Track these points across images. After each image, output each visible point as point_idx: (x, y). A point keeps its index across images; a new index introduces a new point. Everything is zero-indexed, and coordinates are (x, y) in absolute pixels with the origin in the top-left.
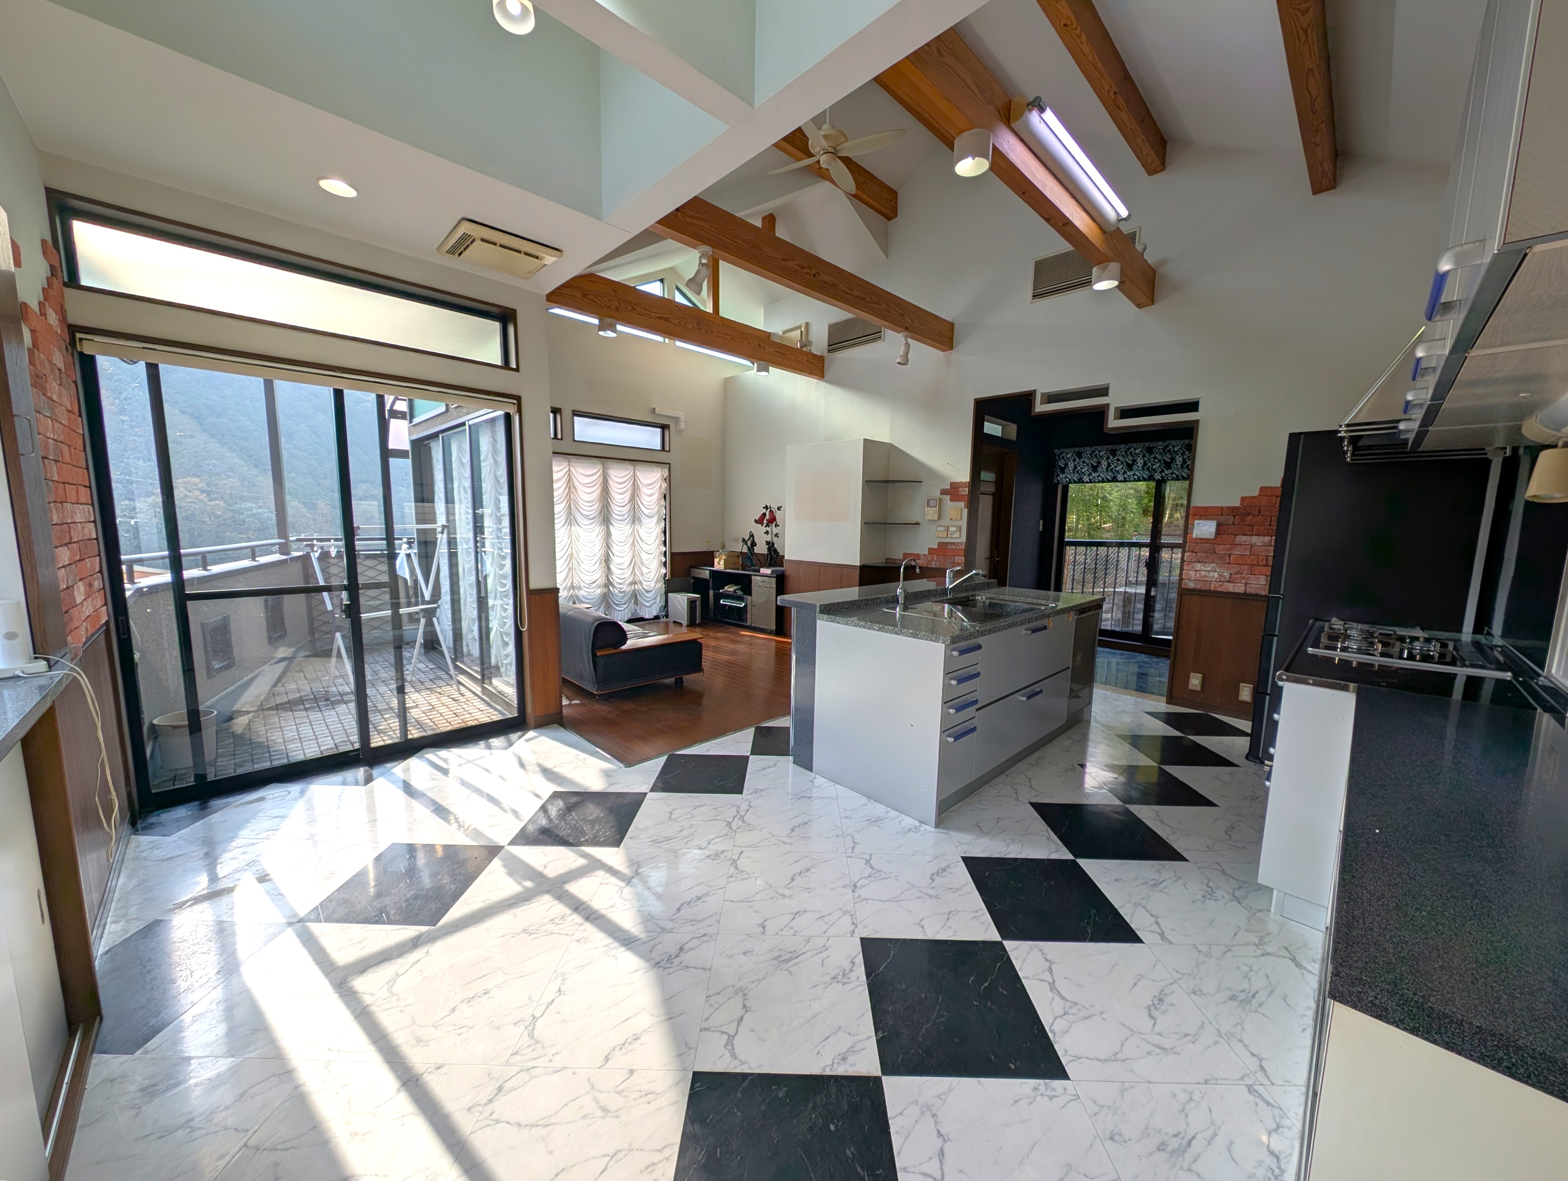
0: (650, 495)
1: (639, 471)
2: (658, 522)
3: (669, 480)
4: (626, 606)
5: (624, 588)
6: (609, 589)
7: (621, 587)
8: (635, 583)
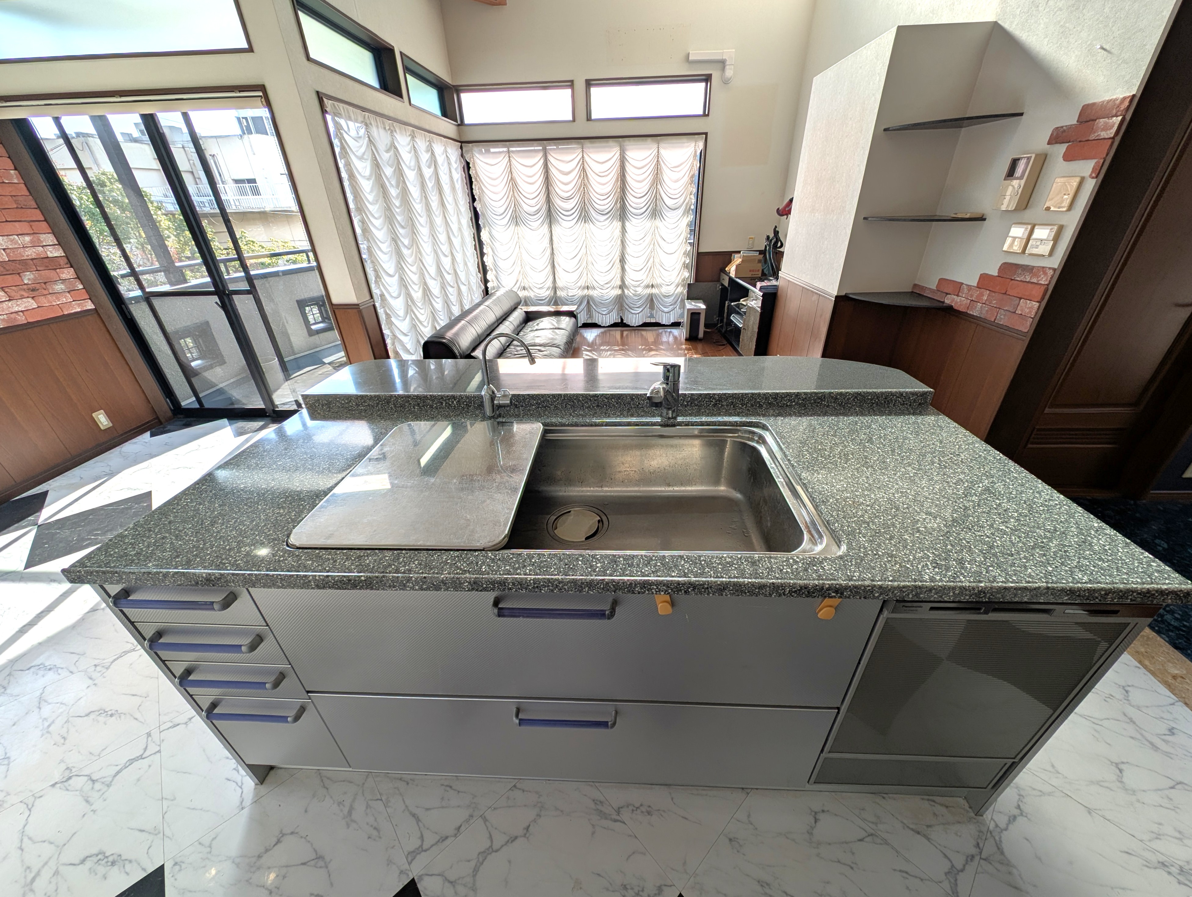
1: (664, 148)
3: (703, 156)
4: (641, 309)
5: (639, 290)
6: (623, 291)
7: (637, 289)
8: (652, 286)
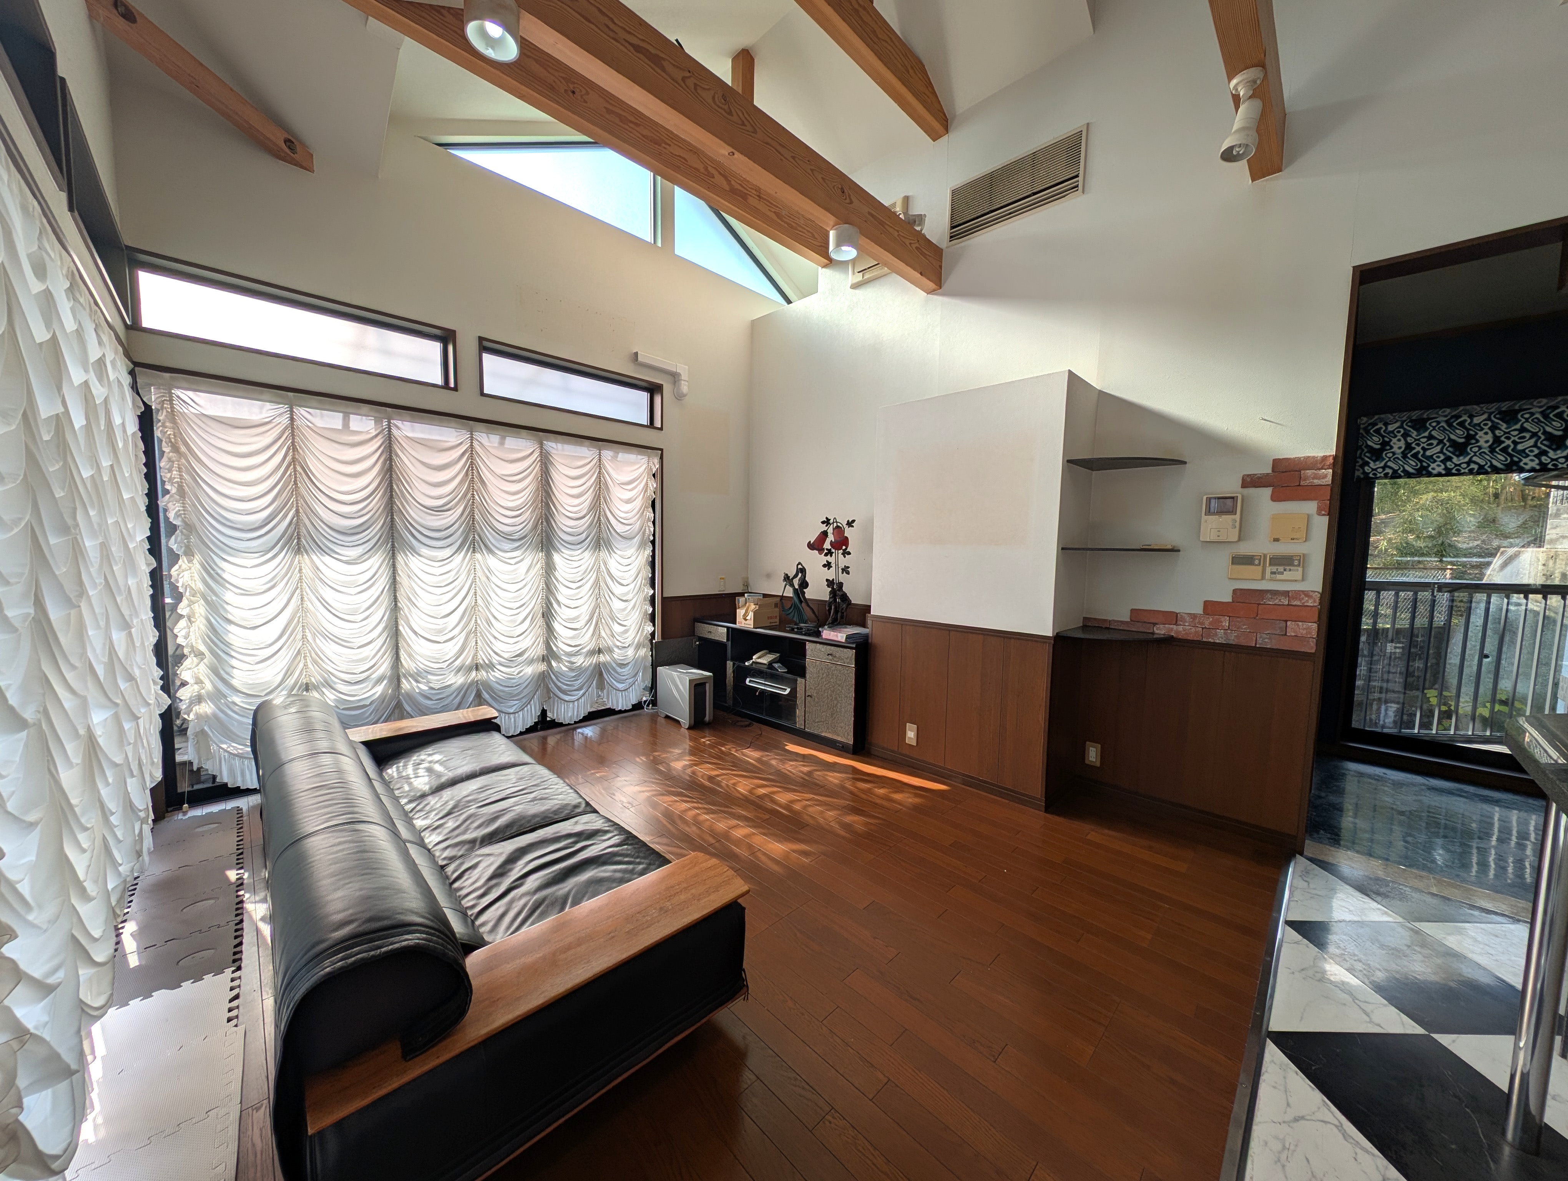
0: (628, 501)
1: (608, 460)
2: (642, 545)
3: (659, 476)
4: (581, 692)
5: (579, 660)
6: (550, 665)
7: (573, 659)
8: (600, 651)
